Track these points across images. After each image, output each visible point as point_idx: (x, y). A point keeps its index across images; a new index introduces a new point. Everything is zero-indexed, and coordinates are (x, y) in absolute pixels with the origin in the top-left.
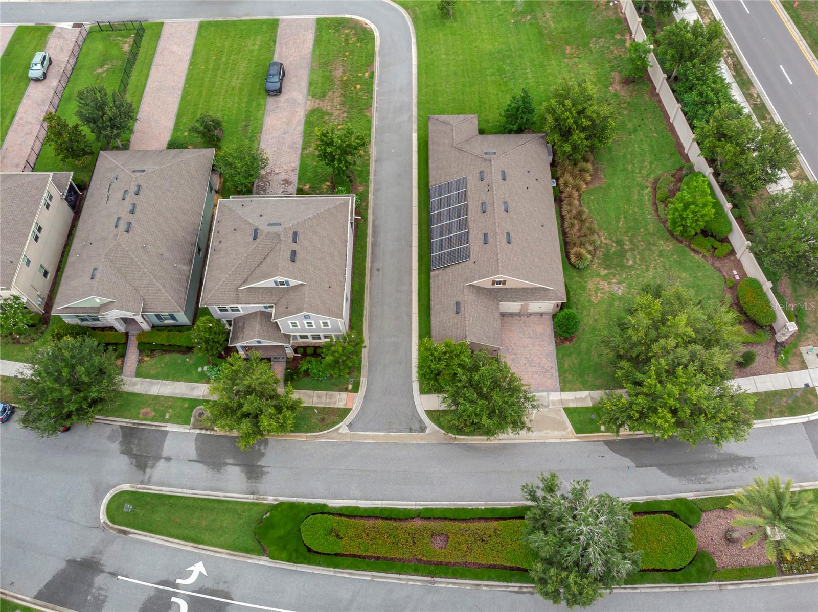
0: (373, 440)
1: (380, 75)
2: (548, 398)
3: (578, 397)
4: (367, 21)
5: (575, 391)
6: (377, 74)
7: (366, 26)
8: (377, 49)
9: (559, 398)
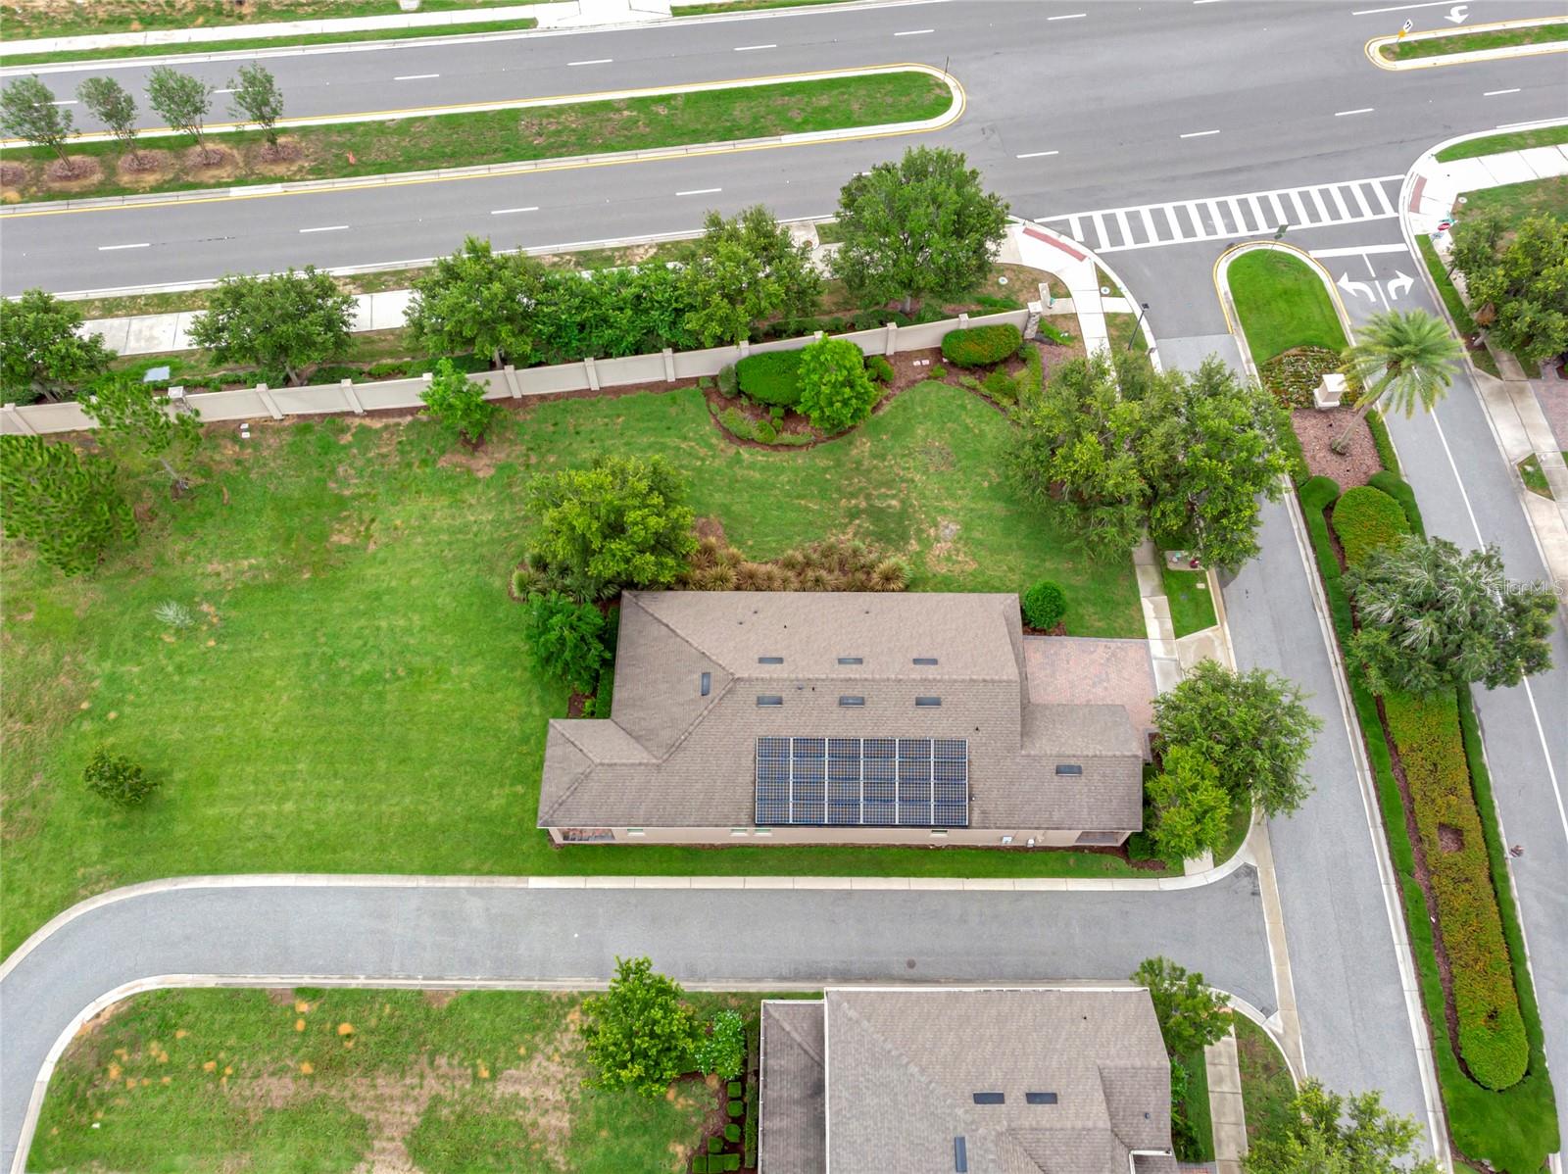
0: (1286, 964)
1: (314, 971)
2: (1161, 659)
3: (1154, 615)
4: (88, 1013)
5: (1143, 617)
6: (306, 980)
7: (107, 1015)
8: (210, 981)
9: (1160, 642)
